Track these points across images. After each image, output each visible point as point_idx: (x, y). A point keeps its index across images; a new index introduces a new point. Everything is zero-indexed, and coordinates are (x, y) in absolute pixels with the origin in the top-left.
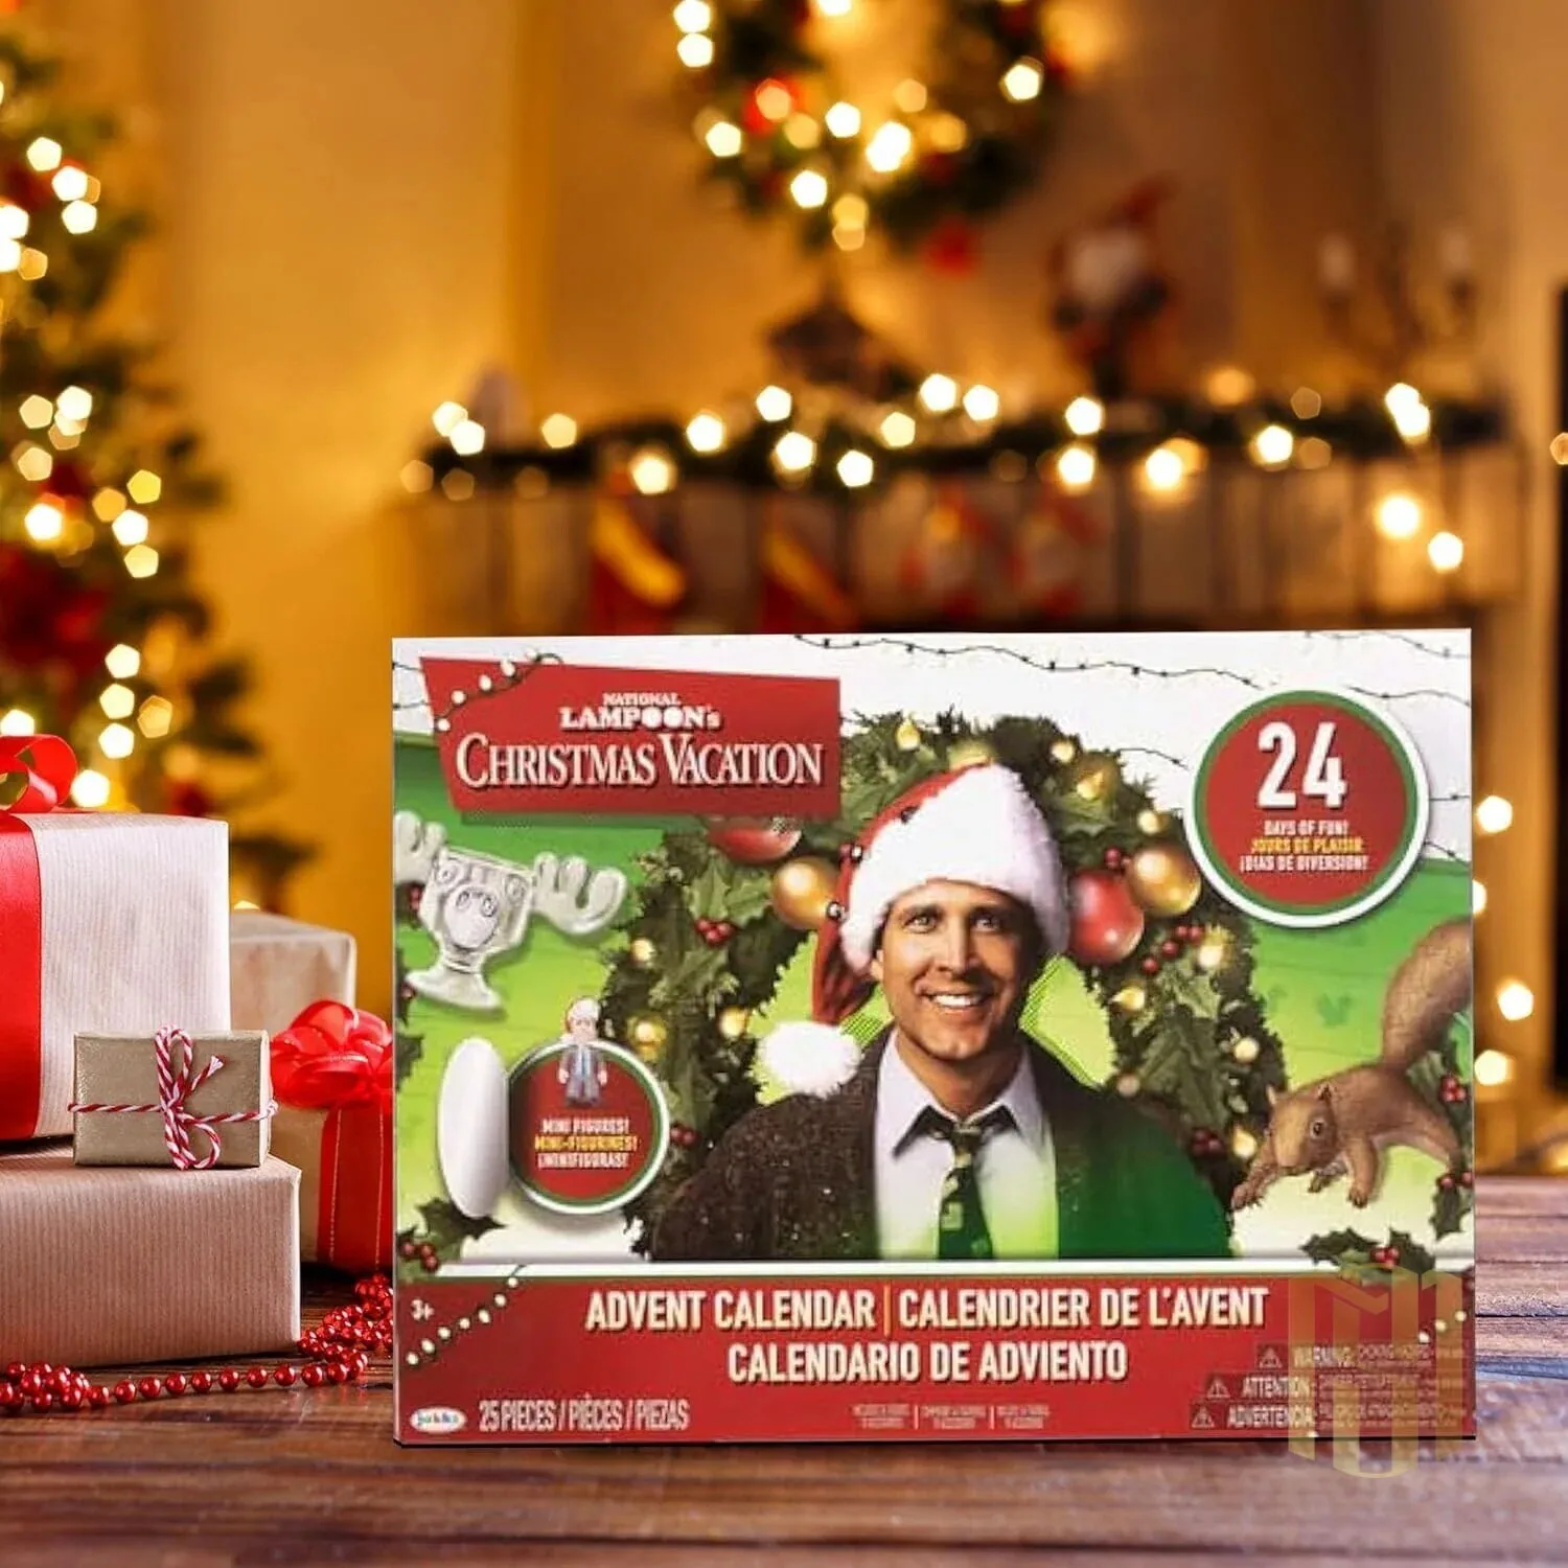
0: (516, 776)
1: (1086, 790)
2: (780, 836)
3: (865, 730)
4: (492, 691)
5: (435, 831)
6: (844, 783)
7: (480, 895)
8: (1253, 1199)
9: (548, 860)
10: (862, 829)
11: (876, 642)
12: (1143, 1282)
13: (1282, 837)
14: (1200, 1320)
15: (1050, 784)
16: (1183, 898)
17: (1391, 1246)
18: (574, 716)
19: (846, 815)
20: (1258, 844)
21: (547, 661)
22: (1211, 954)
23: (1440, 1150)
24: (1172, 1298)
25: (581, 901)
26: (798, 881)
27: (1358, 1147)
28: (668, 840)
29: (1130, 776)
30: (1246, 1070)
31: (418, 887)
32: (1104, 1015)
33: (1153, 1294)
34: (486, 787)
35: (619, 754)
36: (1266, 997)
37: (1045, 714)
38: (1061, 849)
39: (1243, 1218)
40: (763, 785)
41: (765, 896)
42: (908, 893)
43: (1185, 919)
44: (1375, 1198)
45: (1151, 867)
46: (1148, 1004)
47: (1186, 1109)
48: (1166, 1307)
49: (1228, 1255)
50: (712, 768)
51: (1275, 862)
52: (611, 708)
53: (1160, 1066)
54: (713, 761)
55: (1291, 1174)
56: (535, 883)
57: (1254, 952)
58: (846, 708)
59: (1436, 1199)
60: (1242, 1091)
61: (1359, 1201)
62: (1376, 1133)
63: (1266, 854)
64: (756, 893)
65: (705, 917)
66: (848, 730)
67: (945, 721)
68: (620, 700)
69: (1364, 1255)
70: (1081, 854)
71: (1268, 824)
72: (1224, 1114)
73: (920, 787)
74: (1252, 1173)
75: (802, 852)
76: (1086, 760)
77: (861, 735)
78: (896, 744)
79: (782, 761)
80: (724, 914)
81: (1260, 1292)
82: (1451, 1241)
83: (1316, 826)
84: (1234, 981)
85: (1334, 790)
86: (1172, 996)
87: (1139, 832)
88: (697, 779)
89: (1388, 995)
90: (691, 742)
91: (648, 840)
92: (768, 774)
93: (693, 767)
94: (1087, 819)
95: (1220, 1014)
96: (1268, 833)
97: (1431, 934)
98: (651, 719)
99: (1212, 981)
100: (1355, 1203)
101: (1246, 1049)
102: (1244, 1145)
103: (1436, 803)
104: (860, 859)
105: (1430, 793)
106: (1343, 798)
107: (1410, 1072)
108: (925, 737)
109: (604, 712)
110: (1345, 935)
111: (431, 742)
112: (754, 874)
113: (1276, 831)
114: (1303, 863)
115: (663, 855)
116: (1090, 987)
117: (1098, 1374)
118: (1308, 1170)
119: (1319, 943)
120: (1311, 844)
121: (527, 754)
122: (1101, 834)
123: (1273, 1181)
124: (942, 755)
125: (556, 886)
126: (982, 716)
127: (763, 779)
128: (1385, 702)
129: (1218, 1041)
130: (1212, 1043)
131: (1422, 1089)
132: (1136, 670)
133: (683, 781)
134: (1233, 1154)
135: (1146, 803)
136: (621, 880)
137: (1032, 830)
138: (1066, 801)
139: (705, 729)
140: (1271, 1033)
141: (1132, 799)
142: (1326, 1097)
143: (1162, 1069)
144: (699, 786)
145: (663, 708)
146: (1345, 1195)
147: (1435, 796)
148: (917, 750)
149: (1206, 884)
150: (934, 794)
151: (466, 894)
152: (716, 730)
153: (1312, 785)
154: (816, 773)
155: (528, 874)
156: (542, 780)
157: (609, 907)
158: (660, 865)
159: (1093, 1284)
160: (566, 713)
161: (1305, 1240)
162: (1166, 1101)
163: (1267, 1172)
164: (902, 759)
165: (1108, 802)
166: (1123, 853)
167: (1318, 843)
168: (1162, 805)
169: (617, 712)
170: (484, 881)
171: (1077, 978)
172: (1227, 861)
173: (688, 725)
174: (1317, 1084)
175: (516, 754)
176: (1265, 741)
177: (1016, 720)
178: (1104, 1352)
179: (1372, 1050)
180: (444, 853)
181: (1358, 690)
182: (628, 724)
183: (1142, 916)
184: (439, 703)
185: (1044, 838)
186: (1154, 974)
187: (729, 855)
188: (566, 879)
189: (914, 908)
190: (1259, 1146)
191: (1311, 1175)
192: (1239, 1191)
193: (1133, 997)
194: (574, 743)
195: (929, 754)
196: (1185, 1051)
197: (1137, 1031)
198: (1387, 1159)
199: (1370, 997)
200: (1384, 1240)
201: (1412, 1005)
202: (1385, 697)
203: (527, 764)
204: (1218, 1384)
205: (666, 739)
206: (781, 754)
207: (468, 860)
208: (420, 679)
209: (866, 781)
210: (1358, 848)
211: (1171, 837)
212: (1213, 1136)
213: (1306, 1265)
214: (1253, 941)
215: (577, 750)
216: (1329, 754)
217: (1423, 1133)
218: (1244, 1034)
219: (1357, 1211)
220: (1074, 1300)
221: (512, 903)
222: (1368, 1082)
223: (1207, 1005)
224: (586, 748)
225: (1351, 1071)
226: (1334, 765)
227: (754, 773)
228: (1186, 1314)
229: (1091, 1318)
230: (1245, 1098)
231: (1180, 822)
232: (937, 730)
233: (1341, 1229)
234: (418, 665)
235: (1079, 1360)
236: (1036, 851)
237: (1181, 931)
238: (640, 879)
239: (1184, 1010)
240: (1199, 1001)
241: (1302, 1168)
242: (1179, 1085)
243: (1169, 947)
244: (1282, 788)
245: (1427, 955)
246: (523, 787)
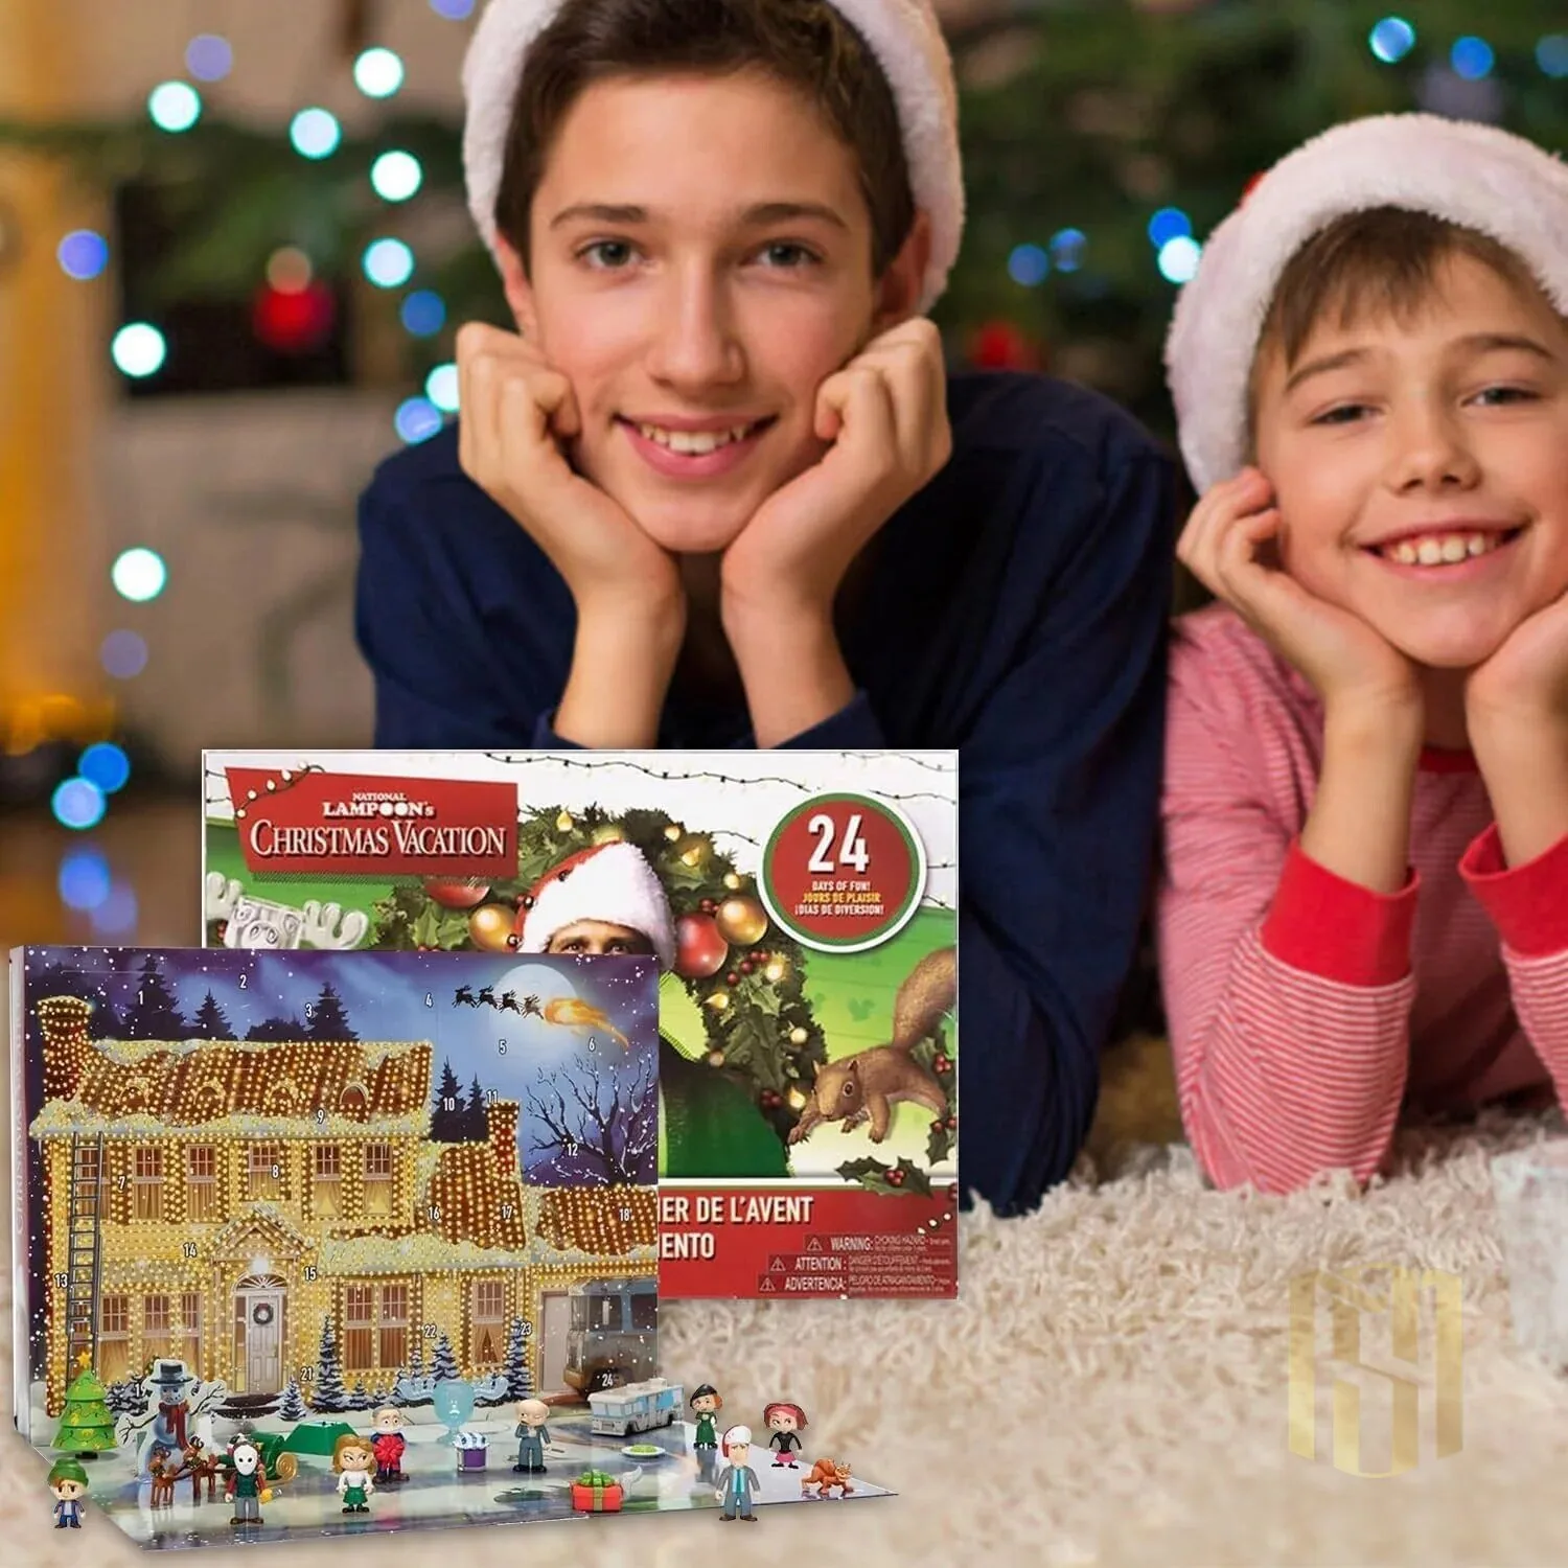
0: (292, 849)
1: (688, 859)
2: (475, 891)
3: (535, 819)
4: (274, 791)
5: (235, 885)
6: (520, 853)
7: (266, 929)
8: (803, 1137)
9: (314, 906)
10: (532, 885)
11: (543, 759)
12: (726, 1193)
13: (824, 892)
14: (766, 1217)
15: (664, 855)
16: (756, 933)
17: (899, 1169)
18: (332, 808)
19: (521, 875)
20: (808, 897)
21: (313, 770)
22: (775, 971)
23: (933, 1105)
24: (746, 1204)
25: (337, 933)
26: (488, 921)
27: (876, 1102)
28: (397, 892)
29: (719, 850)
30: (798, 1050)
31: (225, 923)
32: (700, 1012)
33: (733, 1200)
34: (271, 855)
35: (363, 834)
36: (813, 1001)
37: (660, 807)
38: (669, 900)
39: (796, 1150)
40: (464, 855)
41: (465, 930)
42: (563, 929)
43: (757, 947)
44: (889, 1137)
45: (733, 912)
46: (731, 1005)
47: (757, 1076)
48: (742, 1209)
49: (787, 1175)
50: (428, 843)
51: (819, 909)
52: (358, 803)
53: (739, 1046)
54: (429, 839)
55: (829, 1120)
56: (304, 921)
57: (805, 970)
58: (522, 804)
59: (930, 1137)
60: (795, 1064)
61: (877, 1139)
62: (889, 1093)
63: (812, 903)
64: (458, 928)
65: (423, 944)
66: (523, 818)
67: (590, 812)
68: (364, 797)
69: (880, 1176)
70: (685, 903)
71: (815, 883)
72: (782, 1079)
73: (575, 856)
74: (801, 1120)
75: (489, 901)
76: (689, 839)
77: (531, 821)
78: (557, 828)
79: (476, 836)
80: (436, 942)
81: (807, 1200)
82: (940, 1166)
83: (848, 884)
84: (791, 989)
85: (860, 860)
86: (748, 999)
87: (726, 888)
88: (418, 851)
89: (899, 998)
90: (413, 825)
91: (384, 892)
92: (467, 849)
93: (415, 843)
94: (689, 879)
95: (781, 1012)
96: (815, 889)
97: (927, 959)
98: (386, 809)
99: (775, 989)
100: (874, 1140)
101: (799, 1035)
102: (797, 1100)
103: (934, 871)
104: (531, 905)
105: (928, 861)
106: (867, 865)
107: (912, 1051)
108: (576, 823)
109: (353, 806)
110: (868, 958)
111: (233, 825)
112: (457, 915)
113: (821, 888)
114: (838, 910)
115: (394, 901)
116: (690, 994)
117: (695, 1254)
118: (841, 1118)
119: (852, 962)
120: (845, 897)
121: (300, 833)
122: (697, 890)
123: (816, 1125)
124: (588, 835)
125: (319, 923)
126: (616, 809)
127: (464, 851)
128: (896, 801)
129: (779, 1030)
130: (774, 1032)
131: (920, 1062)
132: (723, 779)
133: (408, 852)
134: (790, 1106)
135: (731, 869)
136: (364, 919)
137: (650, 887)
138: (672, 868)
139: (424, 817)
140: (817, 1024)
141: (722, 865)
142: (854, 1067)
143: (740, 1048)
144: (418, 855)
145: (394, 803)
146: (867, 1135)
147: (931, 864)
148: (570, 832)
149: (771, 922)
150: (583, 862)
151: (256, 928)
152: (431, 818)
153: (845, 857)
154: (500, 847)
155: (300, 915)
156: (310, 851)
157: (356, 937)
158: (392, 909)
159: (691, 1194)
160: (327, 806)
161: (840, 1164)
162: (742, 1070)
163: (813, 1119)
164: (560, 838)
165: (703, 868)
166: (714, 903)
167: (850, 896)
168: (741, 869)
169: (362, 805)
170: (269, 919)
171: (681, 987)
172: (787, 907)
173: (411, 814)
174: (848, 1059)
175: (292, 833)
176: (813, 827)
177: (640, 811)
178: (699, 1239)
179: (887, 1037)
180: (241, 900)
181: (878, 793)
182: (370, 813)
183: (726, 946)
184: (238, 799)
185: (658, 892)
186: (735, 984)
187: (440, 903)
188: (326, 917)
189: (567, 940)
190: (807, 1099)
191: (844, 1121)
192: (793, 1132)
193: (720, 1000)
194: (334, 826)
195: (579, 835)
196: (757, 1037)
197: (722, 1023)
198: (896, 1112)
199: (885, 1001)
200: (894, 1165)
201: (914, 1006)
202: (897, 797)
203: (298, 840)
204: (778, 1262)
205: (396, 824)
206: (477, 833)
207: (258, 905)
208: (225, 782)
209: (535, 853)
210: (877, 900)
211: (747, 891)
212: (775, 1094)
213: (839, 1182)
214: (805, 962)
215: (334, 831)
216: (857, 836)
217: (921, 1093)
218: (797, 1026)
219: (874, 1145)
220: (678, 1204)
221: (289, 934)
222: (883, 1058)
223: (771, 1005)
224: (340, 830)
225: (871, 1050)
226: (861, 844)
227: (457, 846)
228: (756, 1214)
229: (689, 1217)
230: (798, 1069)
231: (754, 881)
232: (585, 819)
233: (864, 1157)
234: (224, 773)
235: (681, 1246)
236: (653, 900)
237: (754, 955)
238: (377, 918)
239: (756, 1009)
240: (767, 1003)
241: (837, 1116)
242: (752, 1059)
243: (745, 966)
244: (823, 860)
245: (926, 973)
246: (296, 855)
